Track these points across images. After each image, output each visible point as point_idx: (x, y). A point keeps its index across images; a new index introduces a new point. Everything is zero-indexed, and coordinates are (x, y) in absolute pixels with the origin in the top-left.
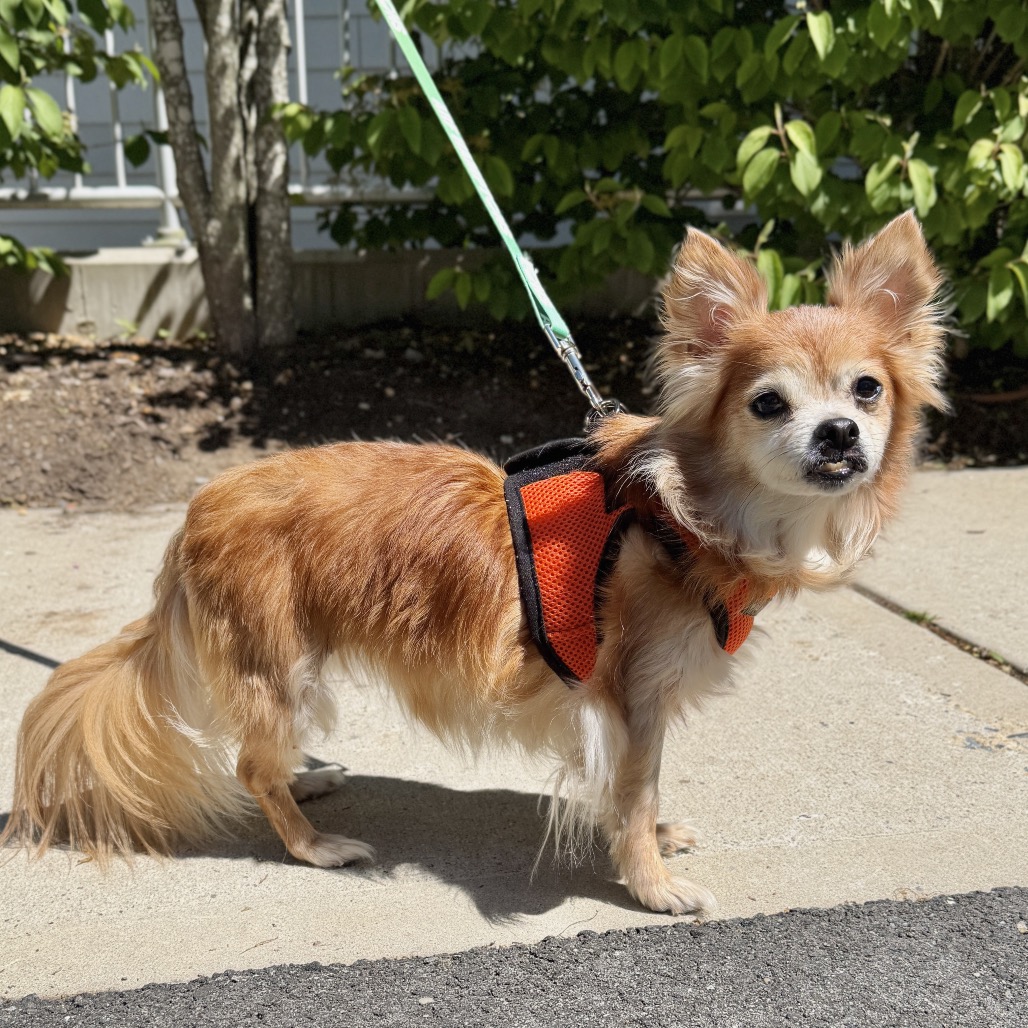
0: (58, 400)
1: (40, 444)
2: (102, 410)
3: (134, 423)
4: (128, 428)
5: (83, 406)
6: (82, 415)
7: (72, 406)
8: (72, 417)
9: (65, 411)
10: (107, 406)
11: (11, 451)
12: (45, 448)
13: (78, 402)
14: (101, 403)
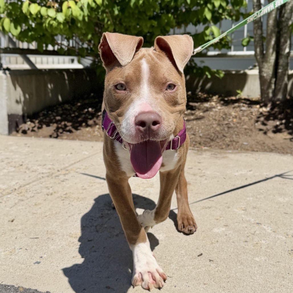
0: (210, 115)
1: (201, 128)
2: (222, 119)
3: (229, 124)
4: (227, 125)
5: (217, 118)
6: (215, 120)
7: (214, 117)
8: (212, 120)
9: (211, 119)
10: (223, 118)
11: (193, 130)
12: (203, 129)
13: (216, 116)
14: (222, 117)
